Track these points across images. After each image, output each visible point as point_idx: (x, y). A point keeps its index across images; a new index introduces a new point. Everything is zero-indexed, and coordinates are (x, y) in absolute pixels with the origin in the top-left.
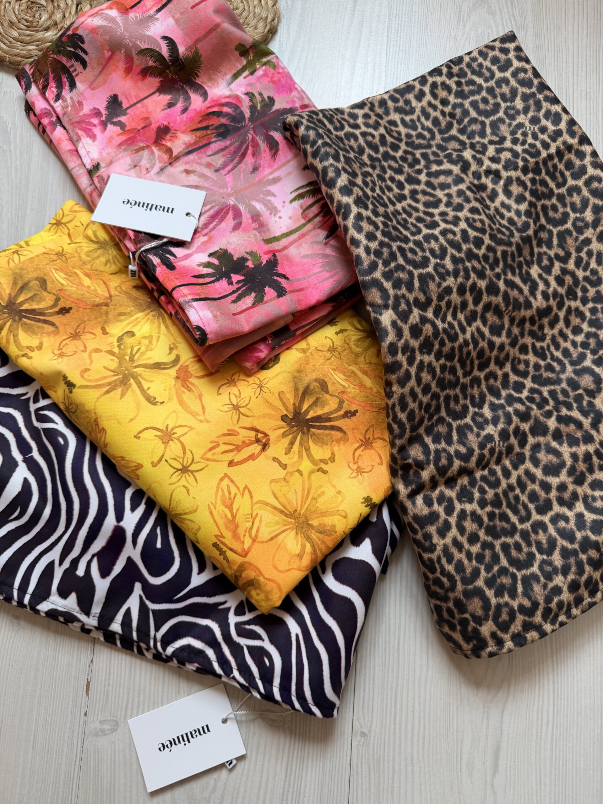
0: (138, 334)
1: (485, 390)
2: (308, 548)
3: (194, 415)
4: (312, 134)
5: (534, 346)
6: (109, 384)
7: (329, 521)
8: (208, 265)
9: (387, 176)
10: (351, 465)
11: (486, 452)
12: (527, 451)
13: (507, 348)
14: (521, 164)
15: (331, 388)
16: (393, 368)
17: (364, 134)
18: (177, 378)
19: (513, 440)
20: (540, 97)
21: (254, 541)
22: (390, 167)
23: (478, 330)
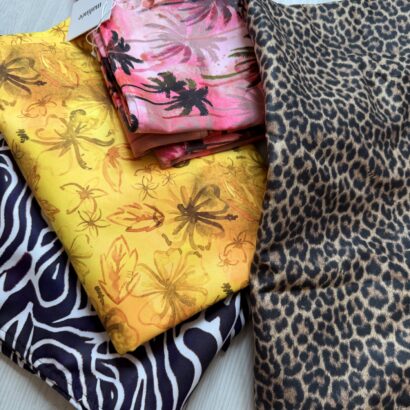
0: (88, 115)
1: (339, 228)
2: (170, 311)
5: (383, 206)
6: (55, 143)
7: (192, 294)
8: (156, 80)
9: (304, 55)
10: (222, 256)
11: (329, 274)
12: (361, 284)
13: (364, 201)
14: (403, 74)
15: (222, 194)
16: (274, 185)
17: (294, 24)
18: (108, 155)
19: (352, 271)
21: (129, 293)
22: (308, 51)
23: (346, 179)
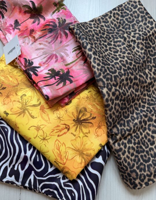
0: (27, 96)
1: (134, 109)
2: (83, 161)
3: (46, 121)
4: (78, 31)
5: (147, 94)
6: (19, 113)
7: (89, 152)
8: (48, 74)
9: (102, 43)
10: (95, 134)
11: (135, 128)
13: (140, 95)
14: (142, 38)
15: (88, 110)
16: (108, 106)
17: (94, 30)
18: (40, 109)
19: (143, 124)
20: (147, 16)
21: (67, 160)
22: (103, 40)
23: (132, 91)
